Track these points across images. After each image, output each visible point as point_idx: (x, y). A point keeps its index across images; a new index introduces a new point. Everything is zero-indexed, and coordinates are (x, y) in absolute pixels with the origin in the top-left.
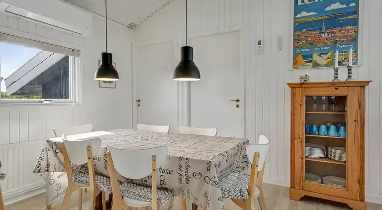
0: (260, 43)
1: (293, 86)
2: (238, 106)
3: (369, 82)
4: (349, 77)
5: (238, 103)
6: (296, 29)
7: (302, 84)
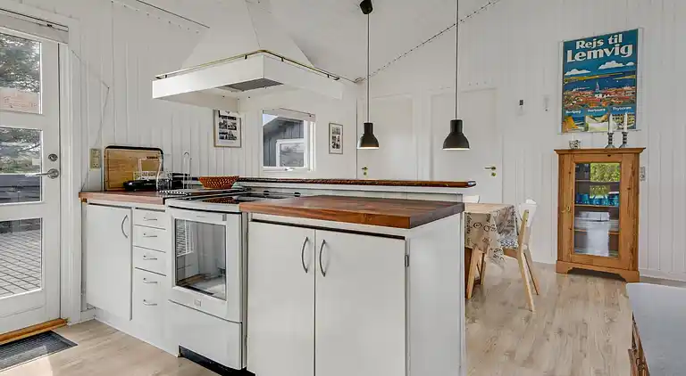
0: (521, 103)
1: (561, 153)
2: (493, 175)
3: (642, 149)
4: (624, 143)
5: (494, 172)
6: (565, 88)
7: (572, 150)
